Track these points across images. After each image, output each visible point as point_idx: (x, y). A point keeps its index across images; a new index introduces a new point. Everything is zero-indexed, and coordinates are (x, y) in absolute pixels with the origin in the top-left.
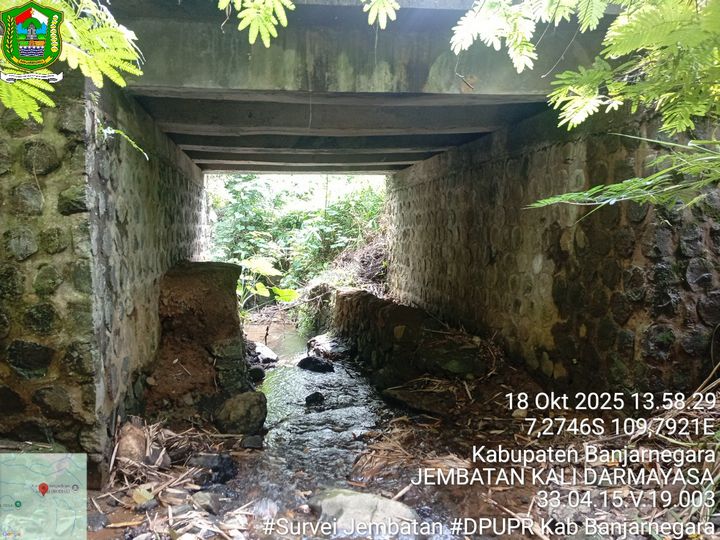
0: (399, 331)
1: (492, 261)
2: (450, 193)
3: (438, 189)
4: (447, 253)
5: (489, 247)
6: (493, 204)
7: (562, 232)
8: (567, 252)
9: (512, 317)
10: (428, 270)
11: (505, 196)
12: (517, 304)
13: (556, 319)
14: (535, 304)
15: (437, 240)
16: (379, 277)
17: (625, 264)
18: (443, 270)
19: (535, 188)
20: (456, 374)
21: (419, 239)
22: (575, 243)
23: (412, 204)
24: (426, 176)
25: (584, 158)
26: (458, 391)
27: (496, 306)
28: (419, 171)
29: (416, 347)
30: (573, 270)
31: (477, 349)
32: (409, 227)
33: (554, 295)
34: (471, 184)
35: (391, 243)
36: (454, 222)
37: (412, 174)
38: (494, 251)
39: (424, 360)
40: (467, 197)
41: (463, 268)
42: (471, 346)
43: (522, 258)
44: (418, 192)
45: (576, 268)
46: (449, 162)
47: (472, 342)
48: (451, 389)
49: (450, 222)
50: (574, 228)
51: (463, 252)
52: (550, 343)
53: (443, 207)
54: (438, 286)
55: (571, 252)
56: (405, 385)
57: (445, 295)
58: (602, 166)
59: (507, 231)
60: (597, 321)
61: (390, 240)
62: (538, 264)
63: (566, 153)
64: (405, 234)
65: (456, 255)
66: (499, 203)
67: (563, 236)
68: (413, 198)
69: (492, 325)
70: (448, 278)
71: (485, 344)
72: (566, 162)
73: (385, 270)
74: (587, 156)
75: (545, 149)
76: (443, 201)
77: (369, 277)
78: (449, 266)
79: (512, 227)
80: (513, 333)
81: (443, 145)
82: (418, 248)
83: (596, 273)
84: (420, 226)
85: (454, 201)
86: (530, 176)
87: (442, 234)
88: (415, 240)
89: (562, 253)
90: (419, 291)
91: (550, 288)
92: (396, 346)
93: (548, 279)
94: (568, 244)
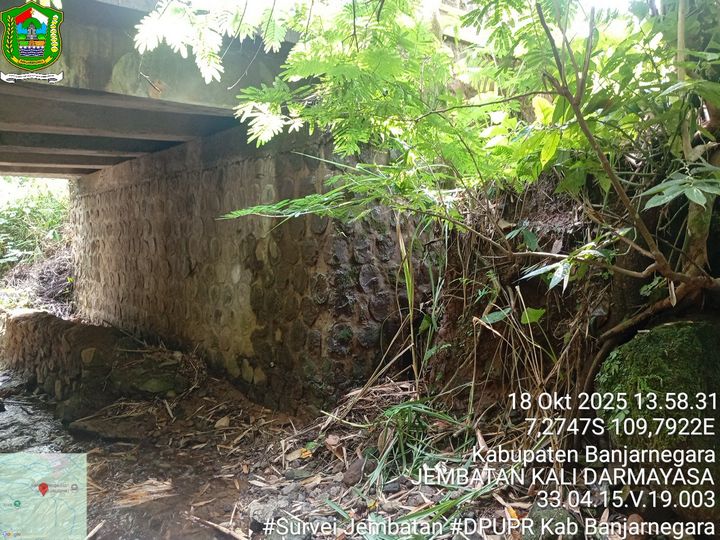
0: (87, 354)
1: (192, 273)
2: (144, 202)
3: (130, 197)
4: (144, 265)
5: (189, 259)
6: (190, 214)
7: (257, 243)
8: (262, 262)
9: (213, 329)
10: (122, 285)
11: (202, 208)
12: (218, 314)
13: (255, 327)
14: (235, 313)
15: (132, 251)
16: (63, 295)
17: (311, 271)
18: (140, 283)
19: (231, 200)
20: (156, 394)
21: (111, 252)
22: (269, 253)
23: (101, 213)
24: (116, 182)
25: (273, 175)
26: (158, 411)
27: (197, 318)
28: (108, 177)
29: (110, 370)
30: (268, 279)
31: (178, 365)
32: (98, 238)
33: (252, 303)
34: (167, 194)
35: (77, 256)
36: (150, 233)
37: (100, 180)
38: (193, 262)
39: (119, 383)
40: (162, 206)
41: (161, 281)
42: (172, 362)
43: (221, 269)
44: (108, 200)
45: (271, 277)
46: (142, 169)
47: (172, 358)
48: (150, 410)
49: (146, 233)
50: (268, 239)
51: (161, 264)
52: (249, 350)
53: (136, 217)
54: (134, 301)
55: (266, 262)
56: (96, 414)
57: (143, 310)
58: (289, 182)
59: (205, 242)
60: (290, 324)
61: (76, 253)
62: (236, 274)
63: (257, 168)
64: (94, 246)
65: (154, 268)
66: (197, 213)
67: (259, 247)
68: (102, 205)
69: (193, 338)
70: (146, 293)
71: (186, 358)
72: (258, 176)
73: (71, 287)
74: (277, 172)
75: (238, 163)
76: (137, 210)
77: (50, 296)
78: (147, 279)
79: (210, 238)
80: (215, 345)
81: (135, 150)
82: (109, 260)
83: (288, 281)
84: (112, 237)
85: (148, 210)
86: (226, 188)
87: (137, 245)
88: (106, 253)
89: (258, 262)
90: (112, 308)
91: (248, 296)
92: (85, 373)
93: (246, 288)
94: (262, 255)
